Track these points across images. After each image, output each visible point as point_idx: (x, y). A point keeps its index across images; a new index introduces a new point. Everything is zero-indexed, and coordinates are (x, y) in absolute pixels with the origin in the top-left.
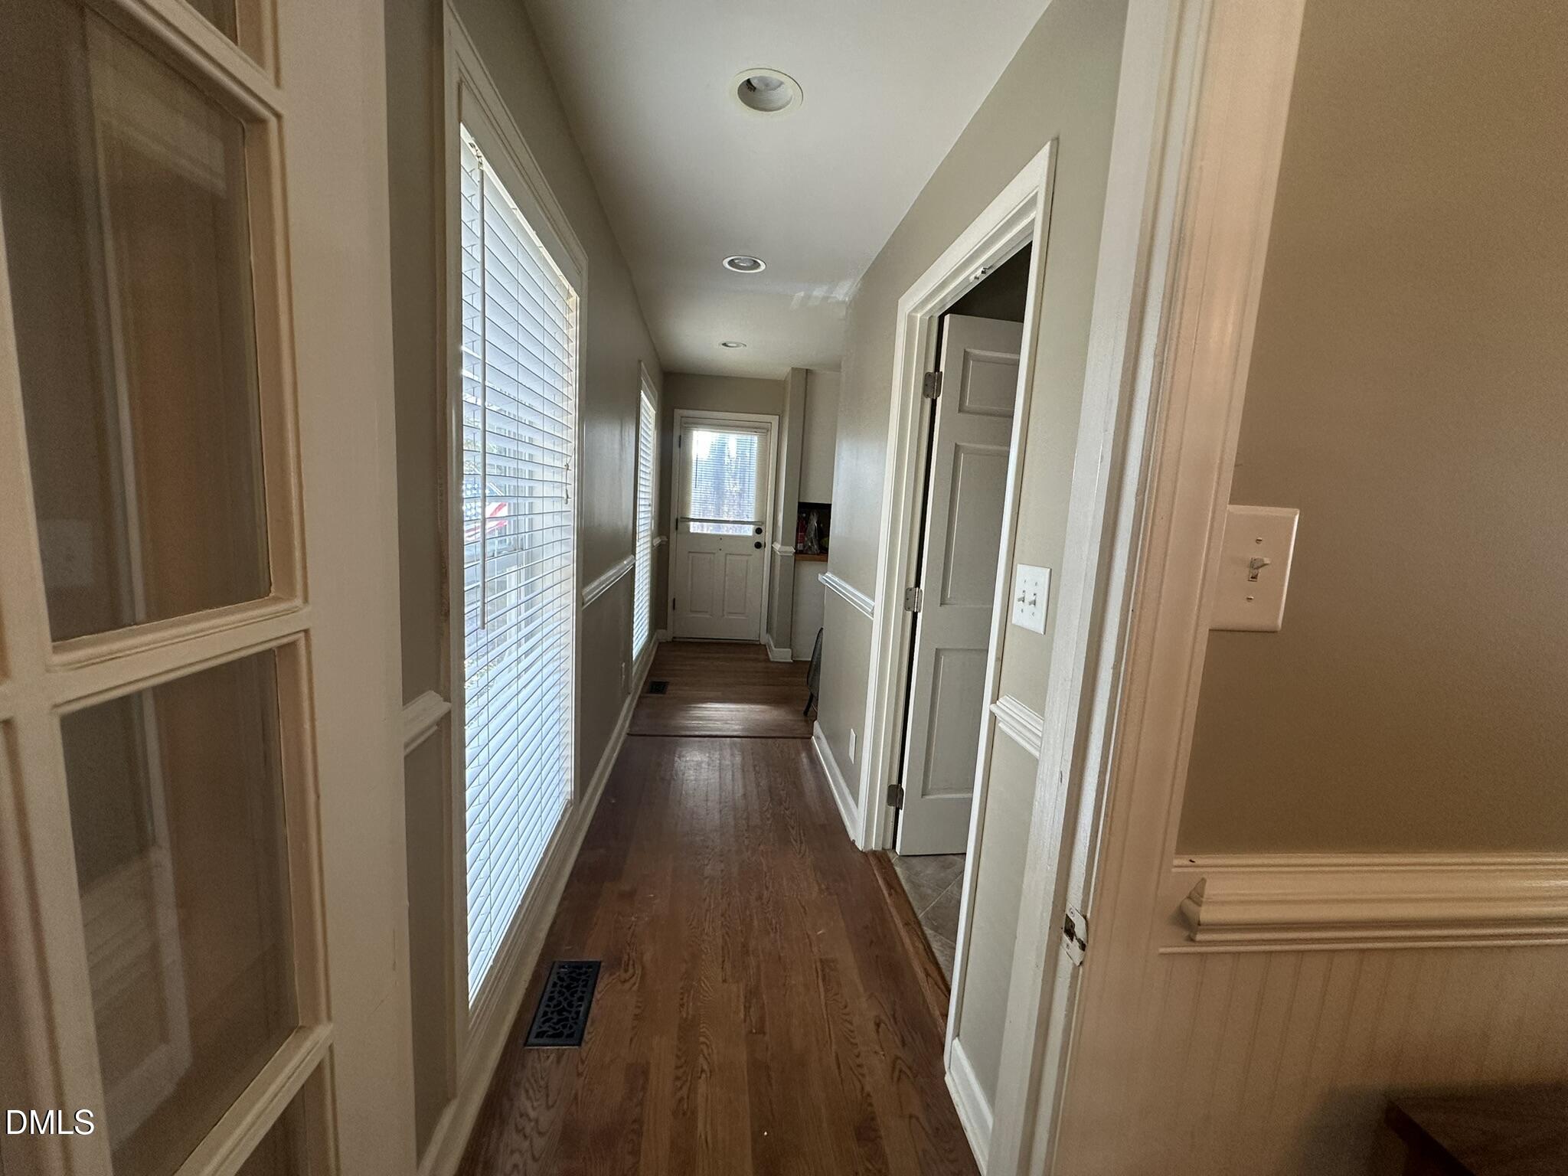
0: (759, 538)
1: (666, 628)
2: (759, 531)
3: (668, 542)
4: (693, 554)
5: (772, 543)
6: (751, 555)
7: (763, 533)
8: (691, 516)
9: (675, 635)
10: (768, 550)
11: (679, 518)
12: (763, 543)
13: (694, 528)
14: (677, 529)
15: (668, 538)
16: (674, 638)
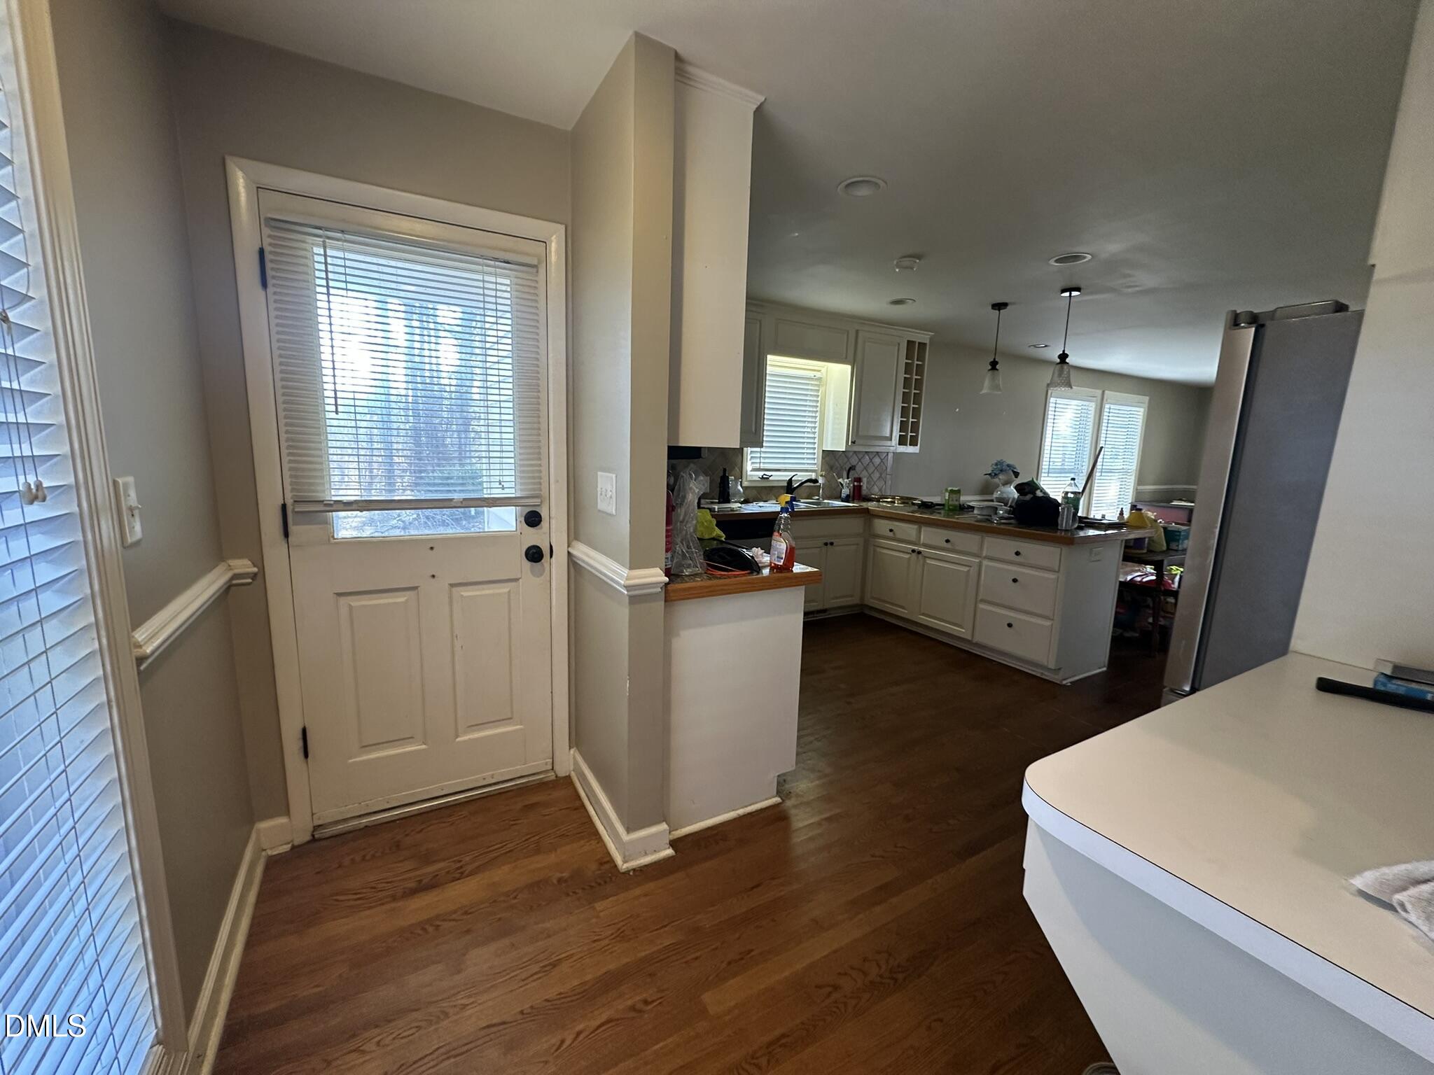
0: (534, 537)
1: (287, 812)
2: (533, 519)
3: (259, 577)
4: (356, 602)
5: (569, 546)
6: (516, 580)
7: (544, 524)
8: (336, 495)
9: (317, 822)
10: (557, 566)
11: (289, 502)
12: (546, 551)
13: (348, 526)
14: (286, 534)
15: (259, 562)
16: (316, 828)
